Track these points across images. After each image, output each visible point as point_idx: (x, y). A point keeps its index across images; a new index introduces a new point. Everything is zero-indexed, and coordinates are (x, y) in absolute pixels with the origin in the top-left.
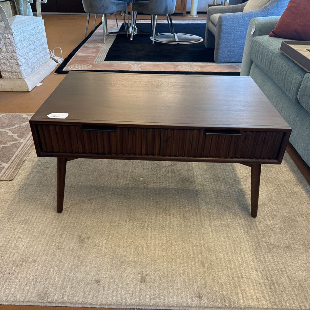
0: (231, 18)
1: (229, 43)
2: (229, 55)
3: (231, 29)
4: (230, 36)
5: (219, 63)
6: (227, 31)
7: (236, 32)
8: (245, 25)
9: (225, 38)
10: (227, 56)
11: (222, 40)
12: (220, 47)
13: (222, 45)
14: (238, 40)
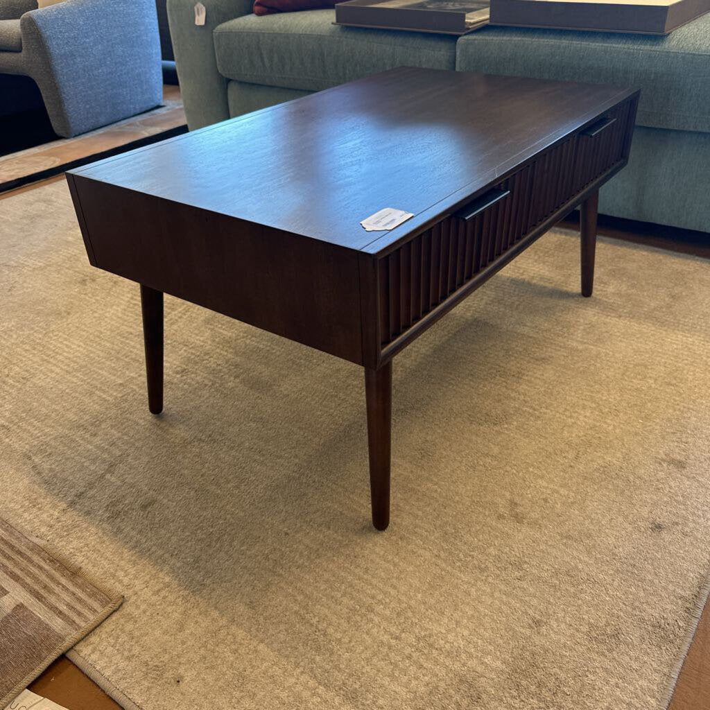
0: (57, 18)
1: (79, 81)
2: (91, 111)
3: (70, 44)
4: (75, 63)
5: (76, 136)
6: (63, 51)
7: (84, 49)
8: (94, 28)
9: (65, 71)
10: (87, 113)
11: (61, 77)
12: (64, 95)
13: (65, 90)
14: (94, 68)
